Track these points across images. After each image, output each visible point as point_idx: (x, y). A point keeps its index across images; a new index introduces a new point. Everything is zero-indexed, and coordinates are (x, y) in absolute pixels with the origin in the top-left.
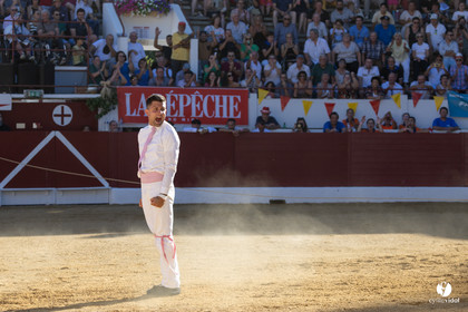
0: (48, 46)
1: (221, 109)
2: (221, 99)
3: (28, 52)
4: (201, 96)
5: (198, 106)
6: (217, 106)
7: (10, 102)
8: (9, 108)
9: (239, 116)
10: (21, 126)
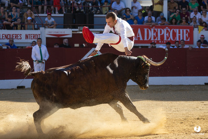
0: (90, 4)
1: (179, 36)
2: (179, 31)
3: (81, 8)
4: (169, 30)
5: (168, 34)
6: (177, 35)
7: (71, 33)
8: (71, 36)
9: (189, 40)
10: (77, 45)
